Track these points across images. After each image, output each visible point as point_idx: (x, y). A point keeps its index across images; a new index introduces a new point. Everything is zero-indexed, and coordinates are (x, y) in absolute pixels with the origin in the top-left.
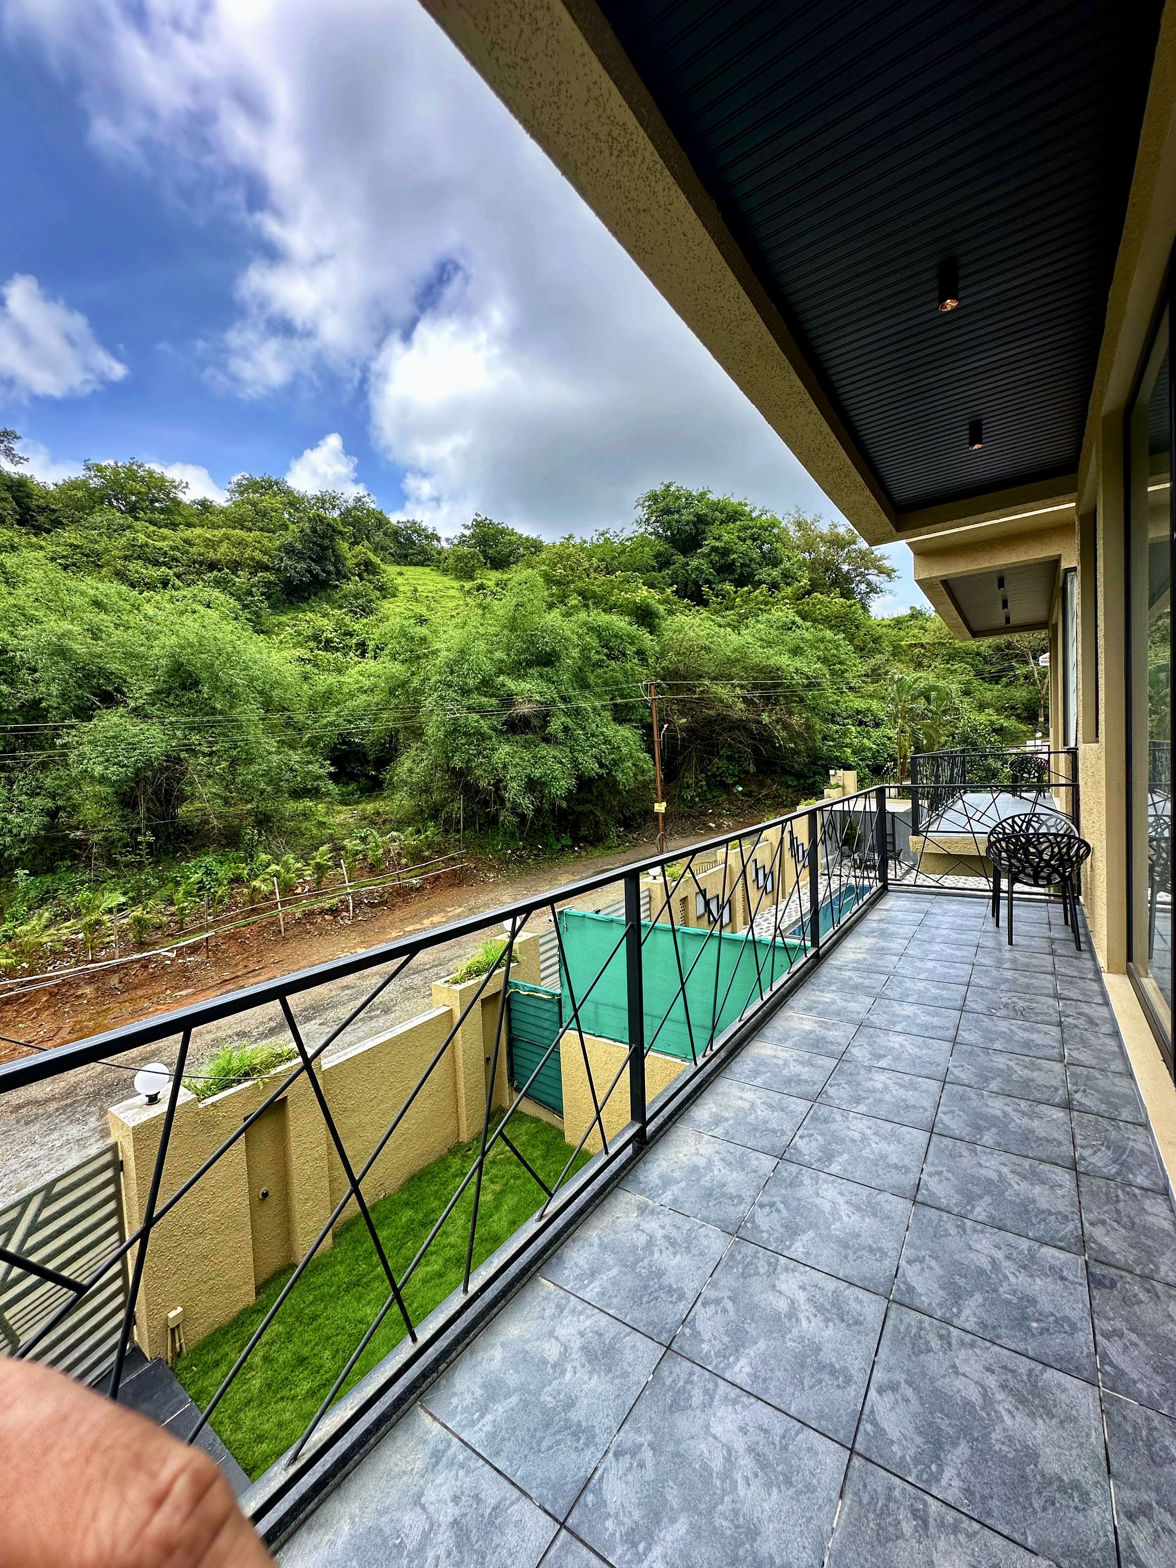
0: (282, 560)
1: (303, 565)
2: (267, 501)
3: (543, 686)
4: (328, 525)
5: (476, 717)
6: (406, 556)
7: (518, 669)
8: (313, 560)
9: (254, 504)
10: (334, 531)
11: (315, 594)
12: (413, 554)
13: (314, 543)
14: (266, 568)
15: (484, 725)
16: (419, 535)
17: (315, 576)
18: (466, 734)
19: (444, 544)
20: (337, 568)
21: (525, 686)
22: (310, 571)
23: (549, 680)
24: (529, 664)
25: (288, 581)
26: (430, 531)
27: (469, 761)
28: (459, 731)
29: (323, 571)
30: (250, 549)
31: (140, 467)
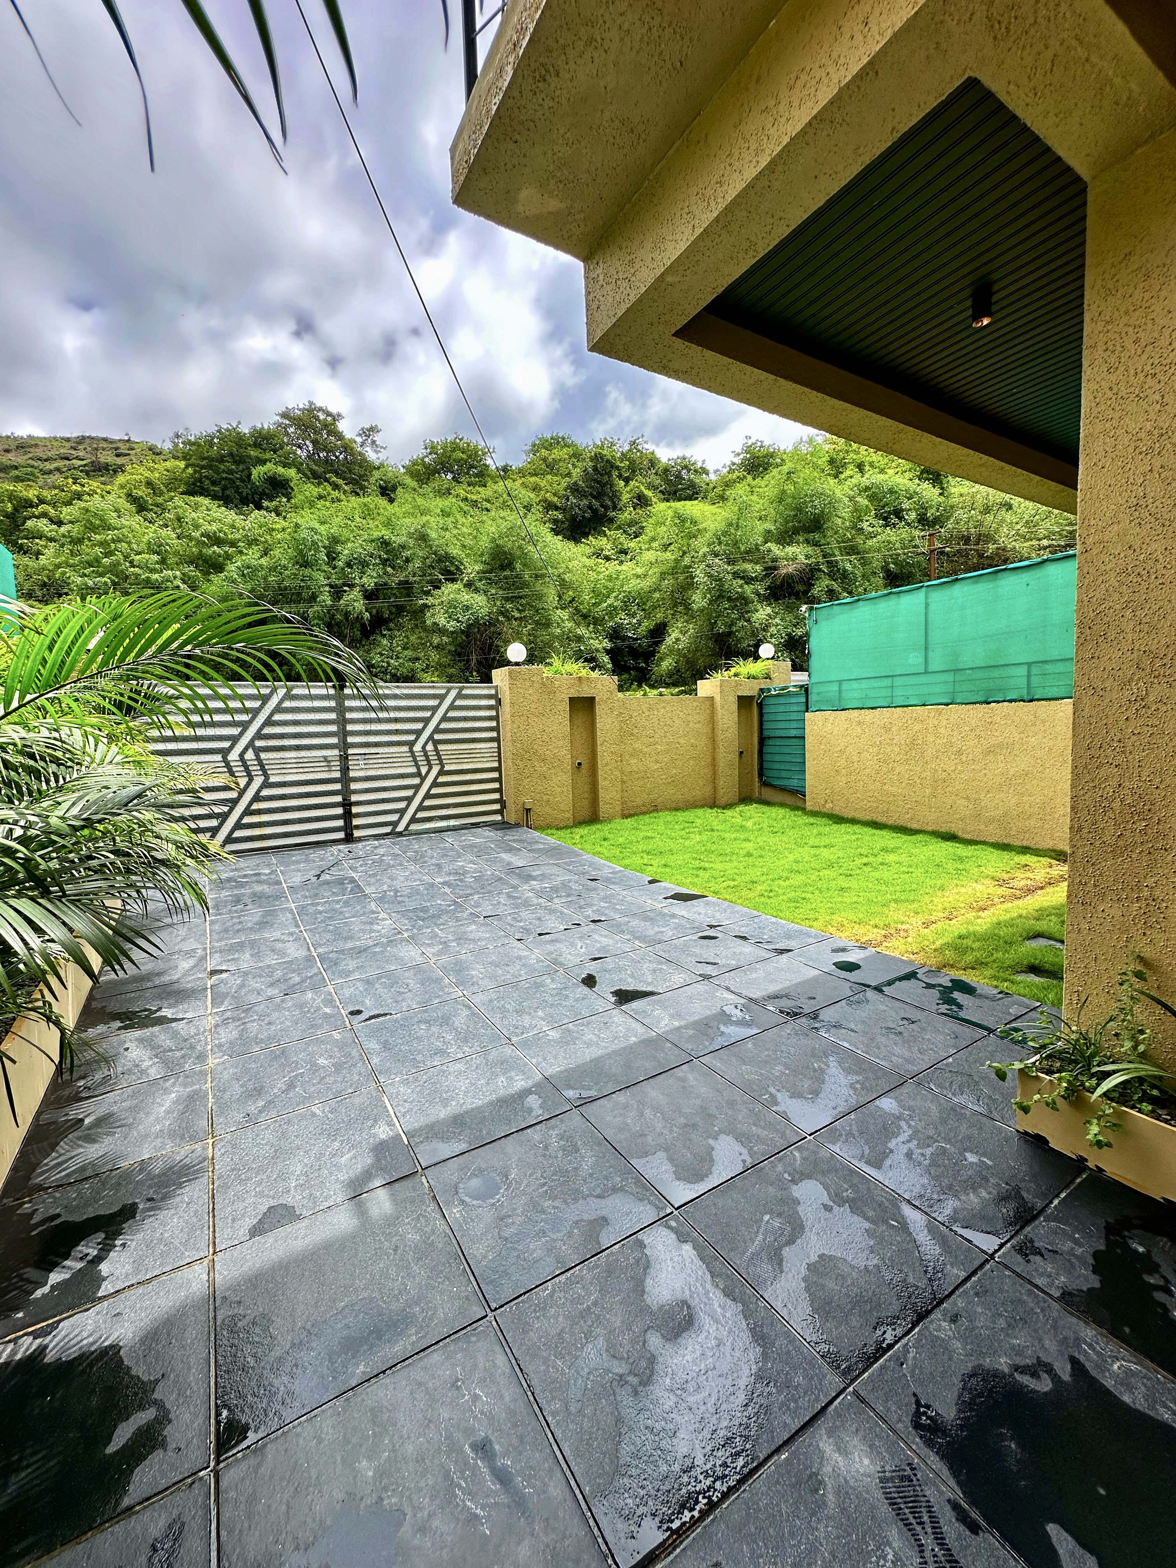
0: (568, 499)
1: (585, 502)
2: (557, 453)
3: (810, 550)
4: (608, 461)
5: (741, 582)
6: (675, 493)
7: (785, 537)
8: (594, 497)
9: (545, 460)
10: (612, 467)
11: (595, 529)
12: (682, 489)
13: (595, 481)
14: (557, 508)
15: (748, 590)
16: (689, 470)
17: (595, 511)
18: (730, 599)
19: (713, 477)
20: (614, 503)
21: (790, 550)
22: (590, 507)
23: (816, 544)
24: (796, 531)
25: (573, 519)
26: (699, 465)
27: (730, 626)
28: (723, 597)
29: (602, 506)
30: (543, 493)
31: (461, 440)
